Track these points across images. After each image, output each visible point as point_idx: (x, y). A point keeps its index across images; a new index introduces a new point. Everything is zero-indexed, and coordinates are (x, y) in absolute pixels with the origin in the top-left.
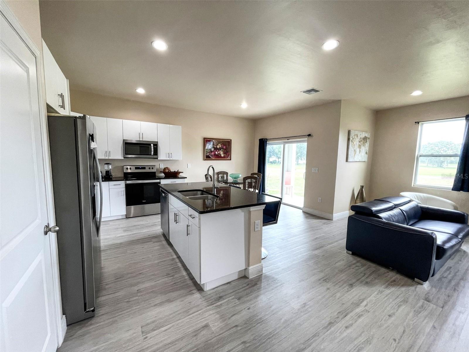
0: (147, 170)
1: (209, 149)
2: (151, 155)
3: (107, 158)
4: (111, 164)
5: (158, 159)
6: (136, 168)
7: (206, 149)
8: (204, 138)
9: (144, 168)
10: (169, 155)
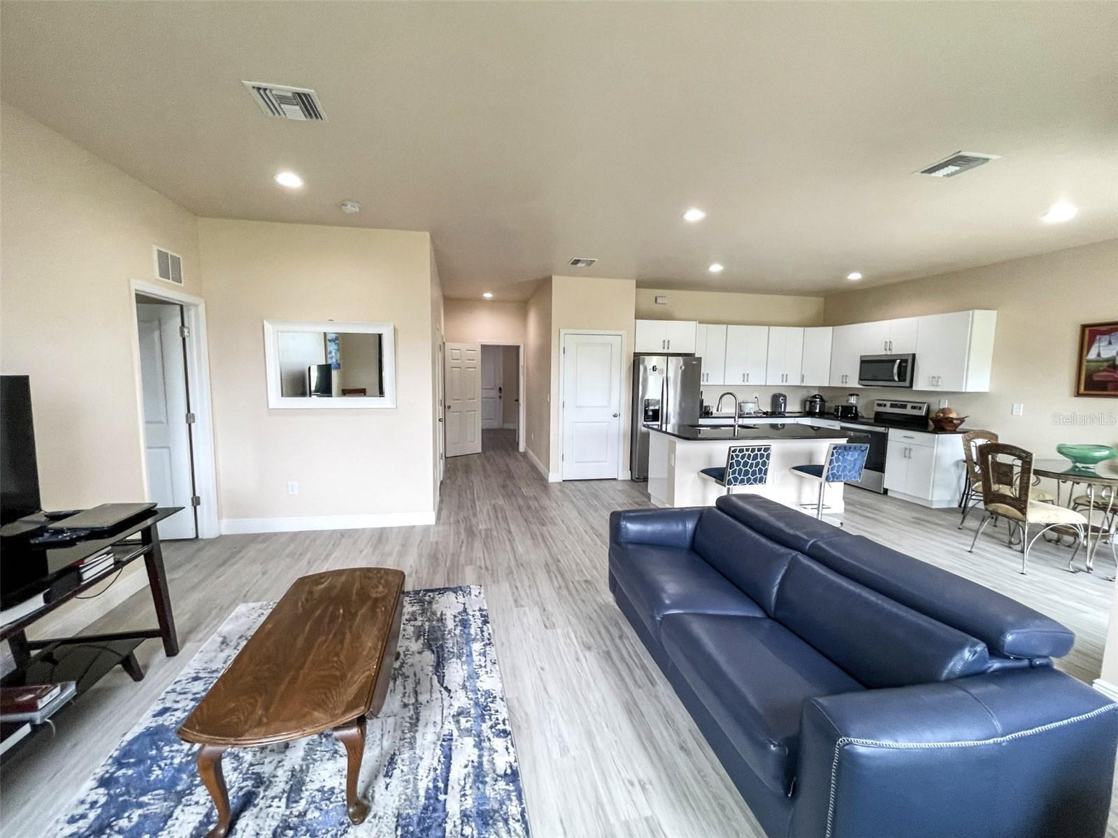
0: (909, 411)
1: (1107, 360)
2: (894, 381)
3: (844, 385)
4: (857, 395)
5: (914, 388)
6: (892, 406)
7: (1089, 361)
8: (1084, 327)
9: (904, 407)
10: (935, 379)
